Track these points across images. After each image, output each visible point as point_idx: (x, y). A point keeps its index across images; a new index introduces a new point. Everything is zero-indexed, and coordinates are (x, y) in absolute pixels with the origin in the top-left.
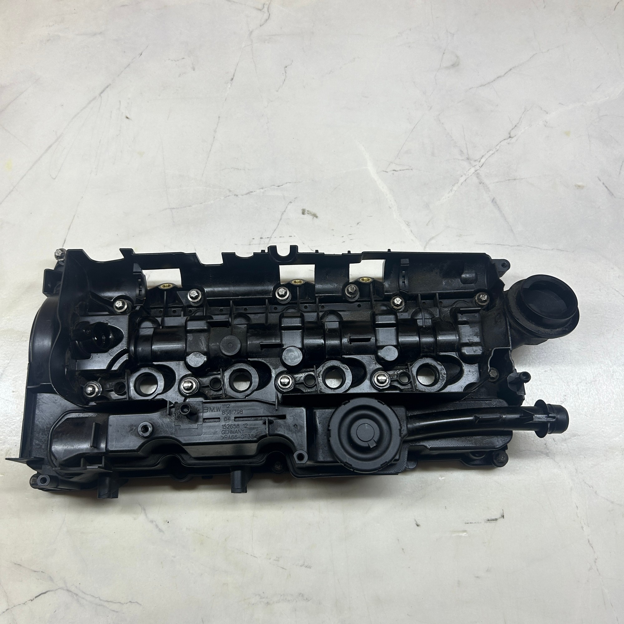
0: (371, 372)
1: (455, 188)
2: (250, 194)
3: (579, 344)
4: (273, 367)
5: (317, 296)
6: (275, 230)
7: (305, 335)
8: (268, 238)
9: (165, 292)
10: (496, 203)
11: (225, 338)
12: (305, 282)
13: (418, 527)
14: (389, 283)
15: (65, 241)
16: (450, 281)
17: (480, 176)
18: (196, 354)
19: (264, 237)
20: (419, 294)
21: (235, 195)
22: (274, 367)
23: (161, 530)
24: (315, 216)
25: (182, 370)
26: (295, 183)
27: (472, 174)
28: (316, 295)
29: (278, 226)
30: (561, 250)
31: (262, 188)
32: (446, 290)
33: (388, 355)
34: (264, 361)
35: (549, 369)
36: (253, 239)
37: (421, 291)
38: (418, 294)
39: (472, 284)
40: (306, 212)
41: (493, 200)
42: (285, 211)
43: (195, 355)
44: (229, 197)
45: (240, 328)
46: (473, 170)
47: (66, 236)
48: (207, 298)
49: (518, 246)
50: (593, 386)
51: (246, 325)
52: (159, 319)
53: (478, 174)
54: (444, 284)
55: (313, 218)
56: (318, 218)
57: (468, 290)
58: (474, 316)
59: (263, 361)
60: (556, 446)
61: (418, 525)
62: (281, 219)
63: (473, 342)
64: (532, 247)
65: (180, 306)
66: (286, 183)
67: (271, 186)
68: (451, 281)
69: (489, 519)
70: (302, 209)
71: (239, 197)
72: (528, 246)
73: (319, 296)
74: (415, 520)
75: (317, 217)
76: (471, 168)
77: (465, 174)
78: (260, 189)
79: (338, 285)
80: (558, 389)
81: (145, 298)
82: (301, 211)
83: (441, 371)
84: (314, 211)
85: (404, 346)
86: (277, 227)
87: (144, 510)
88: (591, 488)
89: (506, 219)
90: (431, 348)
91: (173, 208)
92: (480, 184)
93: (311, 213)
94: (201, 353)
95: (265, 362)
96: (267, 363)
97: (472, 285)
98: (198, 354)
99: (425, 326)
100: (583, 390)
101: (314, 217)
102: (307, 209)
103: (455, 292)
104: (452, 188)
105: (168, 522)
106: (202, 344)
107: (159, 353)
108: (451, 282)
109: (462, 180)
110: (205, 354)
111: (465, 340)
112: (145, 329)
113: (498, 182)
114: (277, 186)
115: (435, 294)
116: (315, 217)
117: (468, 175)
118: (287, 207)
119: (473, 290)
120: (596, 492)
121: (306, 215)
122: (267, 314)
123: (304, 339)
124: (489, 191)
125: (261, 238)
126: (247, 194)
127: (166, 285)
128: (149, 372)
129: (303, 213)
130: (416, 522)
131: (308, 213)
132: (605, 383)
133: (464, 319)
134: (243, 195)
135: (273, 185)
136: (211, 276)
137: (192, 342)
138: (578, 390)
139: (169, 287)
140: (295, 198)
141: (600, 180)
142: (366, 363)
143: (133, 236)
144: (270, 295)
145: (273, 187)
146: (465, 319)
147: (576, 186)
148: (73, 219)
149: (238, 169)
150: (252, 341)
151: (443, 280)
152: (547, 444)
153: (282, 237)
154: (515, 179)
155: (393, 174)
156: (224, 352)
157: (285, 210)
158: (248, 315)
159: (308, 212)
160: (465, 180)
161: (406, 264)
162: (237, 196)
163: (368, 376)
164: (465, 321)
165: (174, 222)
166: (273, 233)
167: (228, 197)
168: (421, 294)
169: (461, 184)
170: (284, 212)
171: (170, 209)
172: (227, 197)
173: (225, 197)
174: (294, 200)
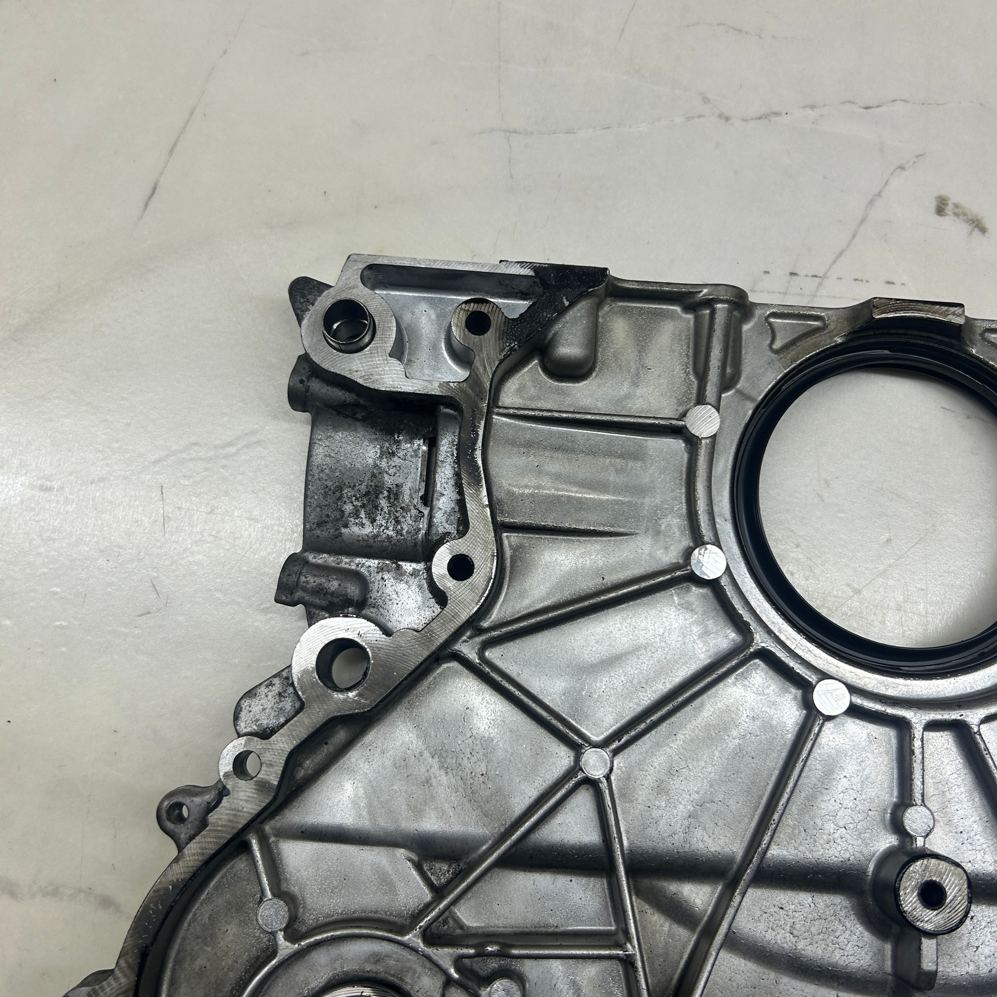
2: (770, 120)
6: (841, 254)
8: (815, 276)
15: (155, 189)
19: (802, 273)
21: (720, 116)
24: (978, 225)
26: (923, 104)
29: (851, 240)
31: (813, 107)
36: (766, 272)
40: (949, 209)
42: (879, 195)
44: (701, 119)
47: (162, 173)
55: (970, 233)
56: (986, 234)
62: (863, 220)
66: (893, 101)
67: (841, 103)
70: (937, 194)
71: (732, 125)
75: (983, 230)
78: (804, 107)
82: (932, 205)
84: (975, 206)
86: (848, 246)
91: (515, 132)
93: (965, 214)
101: (973, 230)
102: (954, 197)
114: (860, 107)
116: (976, 230)
118: (887, 182)
121: (947, 217)
125: (793, 274)
126: (760, 118)
129: (940, 210)
131: (956, 214)
134: (746, 120)
135: (850, 102)
140: (917, 156)
145: (848, 107)
148: (188, 121)
149: (740, 31)
153: (862, 281)
157: (880, 192)
159: (956, 210)
162: (727, 119)
165: (511, 177)
166: (834, 262)
167: (696, 120)
170: (875, 195)
171: (506, 131)
172: (693, 117)
173: (688, 119)
174: (915, 162)
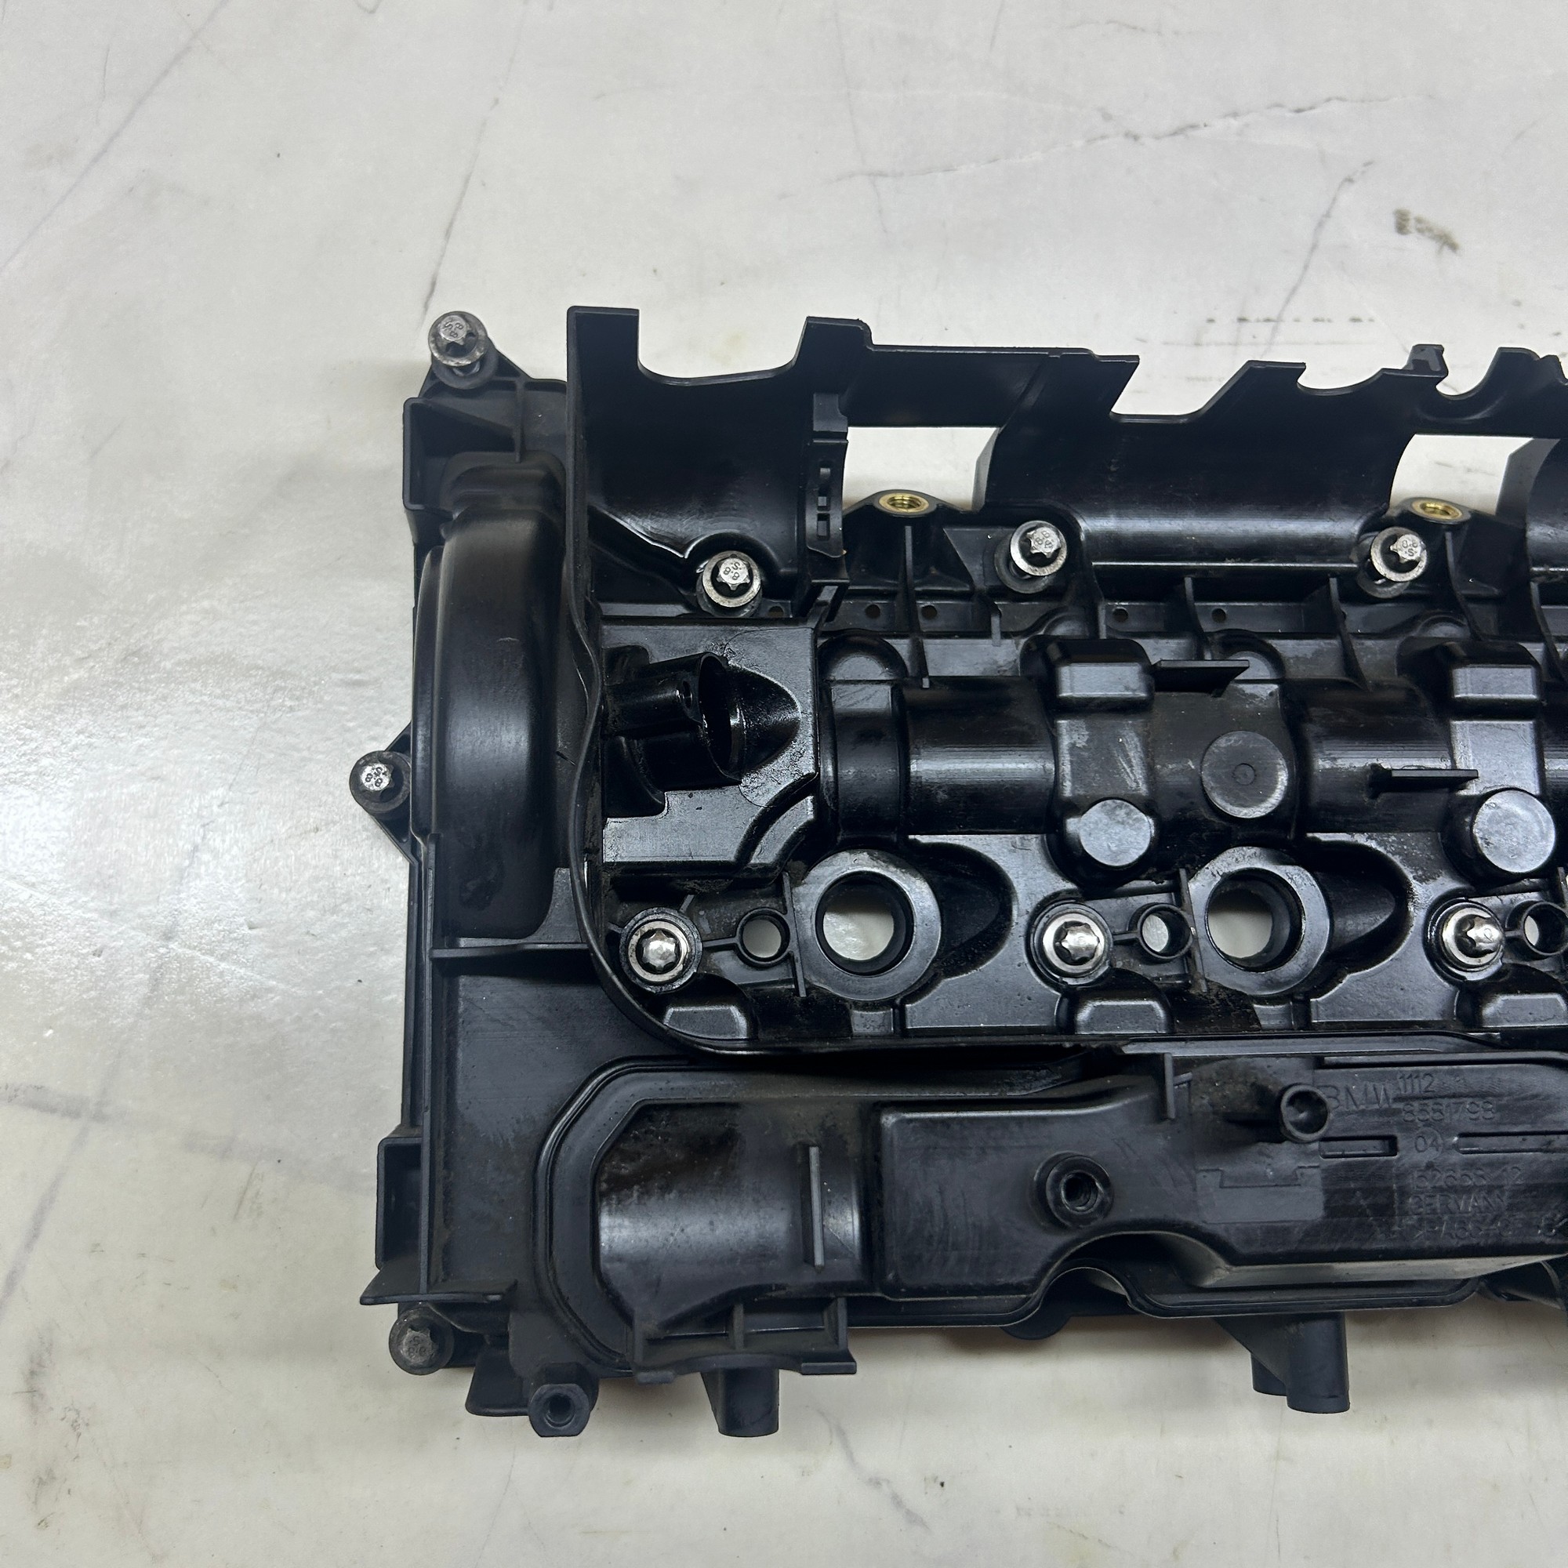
2: (1187, 136)
4: (1416, 870)
5: (1540, 574)
6: (1294, 291)
7: (1546, 742)
8: (1268, 320)
9: (908, 530)
11: (1222, 742)
12: (1468, 516)
15: (433, 284)
18: (1115, 808)
19: (1252, 318)
21: (1127, 135)
22: (1420, 873)
23: (913, 1518)
24: (1447, 242)
25: (1039, 874)
26: (1363, 101)
28: (1535, 569)
29: (1304, 273)
31: (1235, 115)
34: (1379, 844)
36: (1211, 321)
40: (1412, 224)
42: (1328, 215)
43: (1111, 813)
44: (1106, 141)
45: (1253, 696)
47: (439, 264)
48: (1094, 564)
51: (1276, 687)
52: (902, 646)
55: (1440, 252)
56: (1458, 251)
59: (1373, 844)
62: (1314, 247)
65: (955, 590)
66: (1329, 100)
67: (1268, 108)
70: (1395, 208)
71: (1142, 145)
75: (1453, 247)
78: (1226, 116)
81: (845, 552)
82: (1391, 221)
84: (1440, 219)
86: (1301, 279)
87: (842, 1433)
91: (881, 174)
93: (1430, 230)
94: (1132, 807)
95: (1381, 849)
96: (1390, 855)
98: (1120, 807)
101: (1441, 248)
102: (1415, 211)
105: (942, 1484)
106: (1131, 766)
107: (942, 796)
110: (1148, 807)
112: (852, 688)
114: (1290, 111)
116: (1446, 249)
121: (1411, 235)
122: (1350, 643)
123: (1546, 760)
125: (1242, 320)
126: (1175, 134)
127: (898, 497)
128: (876, 870)
129: (1401, 227)
131: (1420, 231)
134: (1157, 138)
135: (1277, 105)
136: (1113, 468)
137: (1086, 754)
139: (910, 506)
140: (1365, 165)
143: (722, 284)
144: (1351, 562)
145: (1276, 111)
148: (463, 194)
149: (1135, 28)
150: (1335, 759)
153: (1323, 320)
156: (1219, 802)
157: (1329, 212)
158: (1270, 641)
159: (1419, 226)
162: (1136, 138)
165: (885, 231)
166: (1288, 301)
167: (1100, 143)
170: (1323, 216)
171: (870, 175)
172: (1095, 139)
173: (1090, 141)
174: (1363, 172)
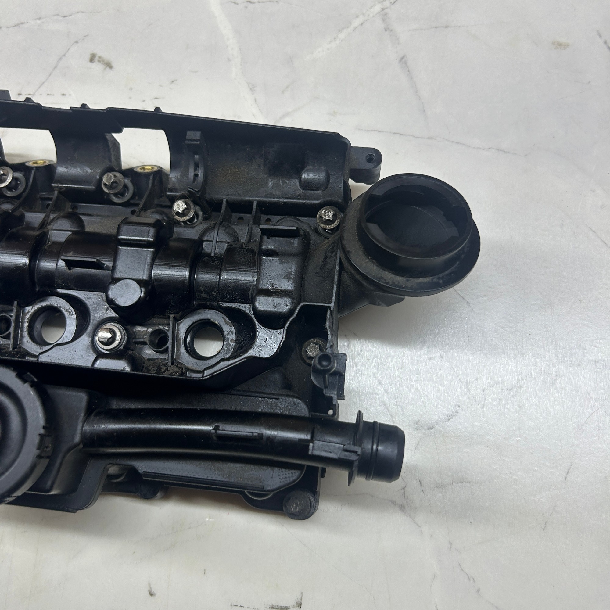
0: (96, 322)
1: (342, 36)
2: (19, 27)
3: (504, 318)
5: (55, 187)
6: (43, 83)
8: (30, 95)
10: (406, 63)
13: (152, 597)
14: (179, 177)
16: (282, 182)
17: (389, 18)
20: (225, 200)
24: (109, 65)
26: (91, 13)
27: (376, 14)
28: (53, 185)
29: (49, 77)
30: (505, 152)
31: (40, 19)
32: (271, 198)
33: (122, 296)
35: (438, 355)
37: (228, 195)
38: (222, 200)
39: (318, 190)
40: (96, 59)
41: (403, 60)
42: (64, 55)
46: (378, 8)
49: (429, 138)
50: (513, 396)
53: (386, 14)
54: (271, 186)
56: (113, 69)
57: (308, 201)
58: (290, 242)
60: (422, 493)
61: (151, 594)
62: (56, 67)
63: (279, 289)
64: (453, 142)
66: (77, 13)
67: (53, 16)
68: (284, 182)
69: (275, 605)
70: (91, 53)
72: (446, 140)
73: (58, 187)
74: (149, 584)
75: (111, 67)
76: (375, 5)
77: (363, 14)
78: (36, 19)
79: (92, 171)
80: (448, 393)
82: (88, 57)
83: (228, 335)
84: (107, 56)
85: (160, 283)
86: (47, 80)
88: (472, 581)
89: (417, 92)
90: (213, 293)
92: (386, 31)
93: (103, 61)
97: (318, 192)
99: (215, 254)
100: (493, 400)
101: (106, 68)
102: (99, 53)
103: (285, 203)
104: (337, 36)
108: (283, 185)
109: (356, 22)
111: (265, 284)
113: (416, 30)
114: (62, 17)
115: (251, 203)
116: (108, 68)
117: (369, 15)
119: (317, 202)
120: (479, 590)
121: (95, 63)
124: (398, 44)
125: (19, 94)
126: (15, 26)
129: (92, 60)
130: (151, 588)
131: (99, 61)
132: (537, 394)
133: (269, 247)
134: (8, 28)
135: (57, 15)
138: (484, 400)
140: (85, 36)
141: (600, 36)
142: (91, 305)
145: (56, 17)
146: (272, 247)
147: (553, 43)
151: (270, 180)
152: (406, 489)
153: (51, 95)
154: (447, 27)
155: (246, 7)
159: (99, 59)
160: (362, 24)
161: (194, 140)
162: (0, 28)
163: (90, 329)
164: (271, 250)
166: (39, 87)
168: (227, 201)
169: (354, 30)
174: (83, 39)
